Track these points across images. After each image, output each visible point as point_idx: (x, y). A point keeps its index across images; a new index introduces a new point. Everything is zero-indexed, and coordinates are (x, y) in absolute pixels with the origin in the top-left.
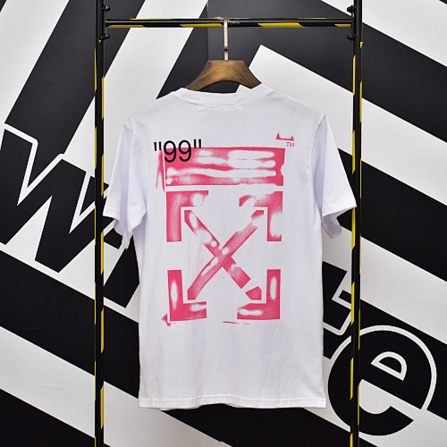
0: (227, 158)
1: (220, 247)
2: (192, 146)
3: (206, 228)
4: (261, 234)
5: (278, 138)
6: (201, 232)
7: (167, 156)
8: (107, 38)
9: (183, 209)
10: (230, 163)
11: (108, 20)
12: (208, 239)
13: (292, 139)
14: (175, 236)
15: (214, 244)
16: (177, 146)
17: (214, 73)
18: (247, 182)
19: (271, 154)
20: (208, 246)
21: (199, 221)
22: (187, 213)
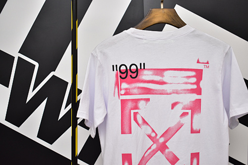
0: (163, 76)
1: (158, 137)
2: (139, 68)
3: (148, 124)
4: (186, 128)
5: (198, 62)
6: (144, 127)
7: (122, 75)
9: (132, 112)
10: (165, 79)
12: (149, 131)
13: (208, 63)
14: (127, 130)
15: (153, 135)
16: (128, 68)
17: (154, 17)
18: (177, 92)
19: (193, 73)
20: (149, 136)
21: (143, 119)
22: (135, 114)
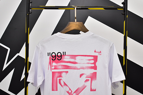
0: (75, 59)
1: (72, 93)
3: (67, 85)
4: (88, 88)
5: (95, 52)
6: (65, 87)
7: (53, 58)
8: (30, 13)
9: (58, 78)
10: (76, 61)
11: (31, 6)
12: (68, 89)
13: (100, 52)
14: (55, 89)
15: (70, 91)
16: (56, 55)
17: (71, 27)
18: (83, 68)
19: (92, 58)
20: (68, 92)
21: (64, 83)
22: (60, 80)
